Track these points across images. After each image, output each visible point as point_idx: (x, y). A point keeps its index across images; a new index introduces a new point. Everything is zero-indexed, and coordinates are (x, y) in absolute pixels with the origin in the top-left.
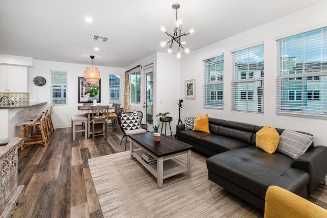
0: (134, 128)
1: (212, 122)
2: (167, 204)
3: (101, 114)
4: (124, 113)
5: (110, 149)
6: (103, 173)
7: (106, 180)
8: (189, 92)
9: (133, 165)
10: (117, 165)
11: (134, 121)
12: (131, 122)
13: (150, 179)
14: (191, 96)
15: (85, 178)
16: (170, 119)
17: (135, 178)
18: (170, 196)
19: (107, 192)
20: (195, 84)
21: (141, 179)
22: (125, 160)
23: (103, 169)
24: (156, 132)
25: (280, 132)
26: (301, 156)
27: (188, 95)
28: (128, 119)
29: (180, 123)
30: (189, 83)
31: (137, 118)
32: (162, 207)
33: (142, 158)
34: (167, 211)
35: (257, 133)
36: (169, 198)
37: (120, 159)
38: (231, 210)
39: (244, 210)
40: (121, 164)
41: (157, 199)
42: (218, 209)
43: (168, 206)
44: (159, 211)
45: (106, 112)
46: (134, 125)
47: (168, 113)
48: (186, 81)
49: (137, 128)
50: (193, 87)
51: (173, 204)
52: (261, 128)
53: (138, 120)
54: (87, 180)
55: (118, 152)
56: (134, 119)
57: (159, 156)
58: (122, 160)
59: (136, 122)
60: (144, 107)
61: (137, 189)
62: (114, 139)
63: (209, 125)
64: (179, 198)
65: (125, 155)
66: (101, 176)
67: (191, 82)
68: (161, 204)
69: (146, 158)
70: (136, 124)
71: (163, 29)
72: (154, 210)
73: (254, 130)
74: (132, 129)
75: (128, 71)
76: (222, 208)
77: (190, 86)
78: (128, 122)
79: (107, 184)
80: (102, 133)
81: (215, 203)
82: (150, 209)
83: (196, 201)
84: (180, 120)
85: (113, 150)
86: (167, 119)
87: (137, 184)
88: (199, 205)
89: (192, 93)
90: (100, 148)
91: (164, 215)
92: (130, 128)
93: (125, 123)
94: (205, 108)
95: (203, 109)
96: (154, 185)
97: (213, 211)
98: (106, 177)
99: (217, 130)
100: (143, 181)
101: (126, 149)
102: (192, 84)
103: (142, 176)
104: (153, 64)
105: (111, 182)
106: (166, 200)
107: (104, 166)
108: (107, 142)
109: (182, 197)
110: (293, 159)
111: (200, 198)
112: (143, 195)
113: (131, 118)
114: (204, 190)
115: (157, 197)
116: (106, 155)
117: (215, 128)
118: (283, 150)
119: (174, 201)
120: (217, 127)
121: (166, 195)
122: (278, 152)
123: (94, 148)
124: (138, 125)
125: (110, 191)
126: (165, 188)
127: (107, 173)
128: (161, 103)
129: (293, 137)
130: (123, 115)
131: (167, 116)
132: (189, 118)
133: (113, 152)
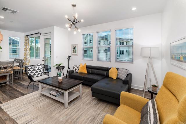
0: (39, 75)
1: (88, 67)
2: (73, 115)
3: (5, 68)
4: (30, 66)
5: (18, 93)
6: (20, 111)
7: (25, 115)
8: (74, 51)
9: (43, 100)
10: (30, 103)
11: (38, 71)
12: (37, 72)
13: (58, 105)
14: (75, 54)
15: (3, 119)
16: (63, 67)
17: (48, 107)
18: (73, 110)
19: (29, 122)
20: (78, 47)
21: (52, 107)
22: (36, 98)
23: (19, 108)
24: (60, 77)
25: (118, 69)
26: (125, 78)
27: (73, 53)
28: (34, 70)
29: (69, 70)
30: (74, 46)
31: (41, 69)
32: (70, 118)
33: (50, 94)
34: (74, 119)
35: (109, 71)
36: (73, 112)
37: (31, 98)
38: (103, 108)
39: (108, 106)
40: (33, 101)
41: (67, 114)
42: (98, 109)
43: (74, 116)
44: (70, 121)
45: (12, 65)
46: (39, 74)
47: (62, 64)
48: (72, 45)
49: (41, 75)
50: (77, 48)
51: (76, 114)
52: (110, 68)
53: (41, 70)
54: (6, 120)
55: (27, 94)
56: (38, 69)
57: (66, 90)
58: (34, 99)
59: (40, 71)
60: (43, 60)
61: (52, 113)
62: (19, 85)
63: (87, 69)
64: (79, 110)
65: (35, 95)
66: (19, 113)
67: (75, 46)
68: (69, 116)
69: (54, 93)
70: (41, 73)
71: (67, 17)
72: (67, 121)
73: (107, 70)
74: (37, 76)
75: (28, 35)
76: (100, 108)
77: (74, 48)
78: (34, 72)
79: (27, 117)
80: (6, 83)
81: (96, 107)
82: (64, 121)
83: (88, 109)
84: (69, 68)
85: (22, 93)
86: (61, 68)
87: (51, 110)
88: (89, 110)
89: (75, 52)
90: (8, 94)
91: (73, 121)
92: (36, 76)
93: (32, 72)
94: (83, 60)
95: (82, 61)
96: (62, 107)
97: (96, 111)
98: (24, 113)
99: (91, 71)
100: (54, 107)
101: (34, 90)
102: (76, 47)
103: (52, 105)
104: (51, 33)
105: (30, 115)
106: (72, 113)
107: (18, 106)
108: (13, 88)
109: (80, 109)
110: (123, 80)
111: (89, 107)
112: (57, 115)
113: (36, 69)
114: (90, 102)
115: (66, 114)
116: (17, 98)
117: (90, 70)
118: (119, 77)
119: (76, 112)
120: (91, 70)
121: (71, 111)
122: (117, 78)
123: (2, 95)
124: (42, 73)
125: (32, 121)
126: (69, 107)
127: (24, 110)
128: (57, 58)
129: (122, 71)
130: (29, 67)
131: (61, 65)
132: (75, 66)
133: (23, 94)
